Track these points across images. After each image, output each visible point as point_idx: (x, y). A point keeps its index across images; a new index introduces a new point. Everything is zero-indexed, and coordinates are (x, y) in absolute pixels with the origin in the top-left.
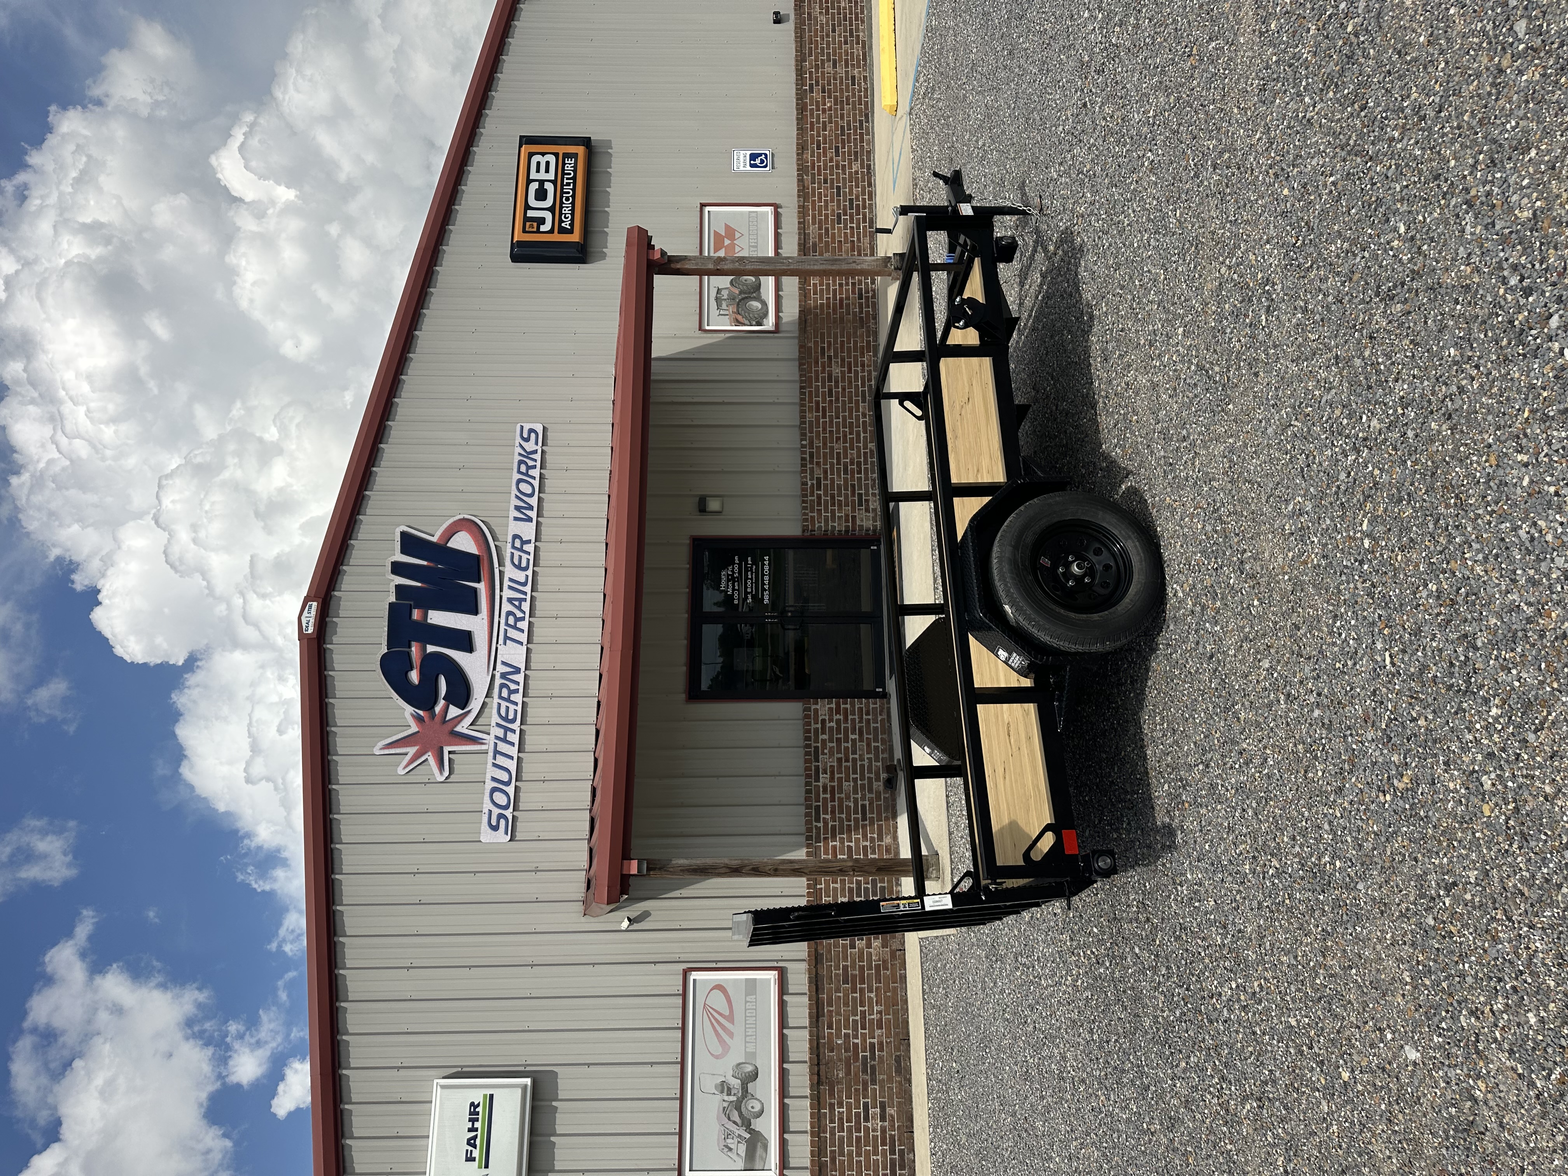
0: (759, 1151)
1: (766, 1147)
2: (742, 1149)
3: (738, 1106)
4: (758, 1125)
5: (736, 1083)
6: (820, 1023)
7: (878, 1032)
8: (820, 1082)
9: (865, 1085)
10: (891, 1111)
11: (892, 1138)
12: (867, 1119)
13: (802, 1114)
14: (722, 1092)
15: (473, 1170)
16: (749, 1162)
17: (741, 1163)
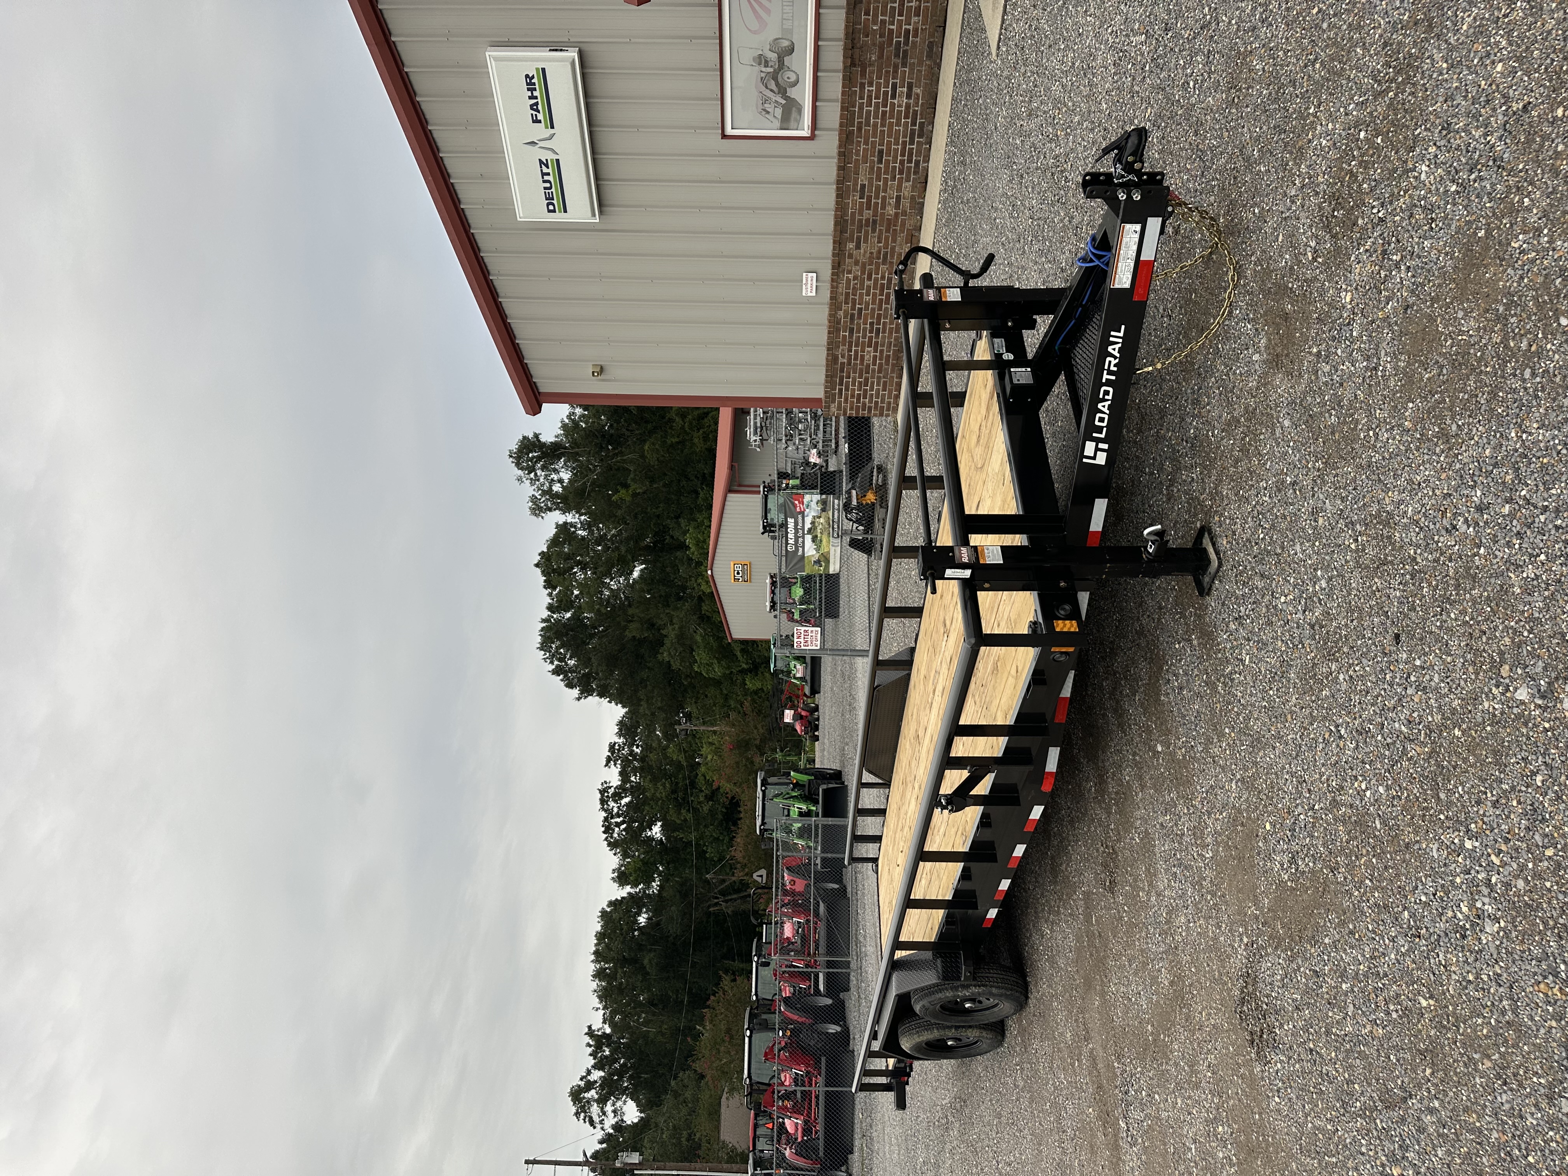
0: (794, 114)
1: (800, 110)
2: (779, 112)
3: (775, 76)
4: (793, 93)
5: (773, 56)
6: (857, 10)
7: (914, 19)
8: (853, 64)
9: (896, 67)
10: (917, 90)
11: (915, 112)
12: (894, 97)
13: (834, 86)
14: (760, 64)
15: (541, 131)
16: (785, 123)
17: (777, 124)
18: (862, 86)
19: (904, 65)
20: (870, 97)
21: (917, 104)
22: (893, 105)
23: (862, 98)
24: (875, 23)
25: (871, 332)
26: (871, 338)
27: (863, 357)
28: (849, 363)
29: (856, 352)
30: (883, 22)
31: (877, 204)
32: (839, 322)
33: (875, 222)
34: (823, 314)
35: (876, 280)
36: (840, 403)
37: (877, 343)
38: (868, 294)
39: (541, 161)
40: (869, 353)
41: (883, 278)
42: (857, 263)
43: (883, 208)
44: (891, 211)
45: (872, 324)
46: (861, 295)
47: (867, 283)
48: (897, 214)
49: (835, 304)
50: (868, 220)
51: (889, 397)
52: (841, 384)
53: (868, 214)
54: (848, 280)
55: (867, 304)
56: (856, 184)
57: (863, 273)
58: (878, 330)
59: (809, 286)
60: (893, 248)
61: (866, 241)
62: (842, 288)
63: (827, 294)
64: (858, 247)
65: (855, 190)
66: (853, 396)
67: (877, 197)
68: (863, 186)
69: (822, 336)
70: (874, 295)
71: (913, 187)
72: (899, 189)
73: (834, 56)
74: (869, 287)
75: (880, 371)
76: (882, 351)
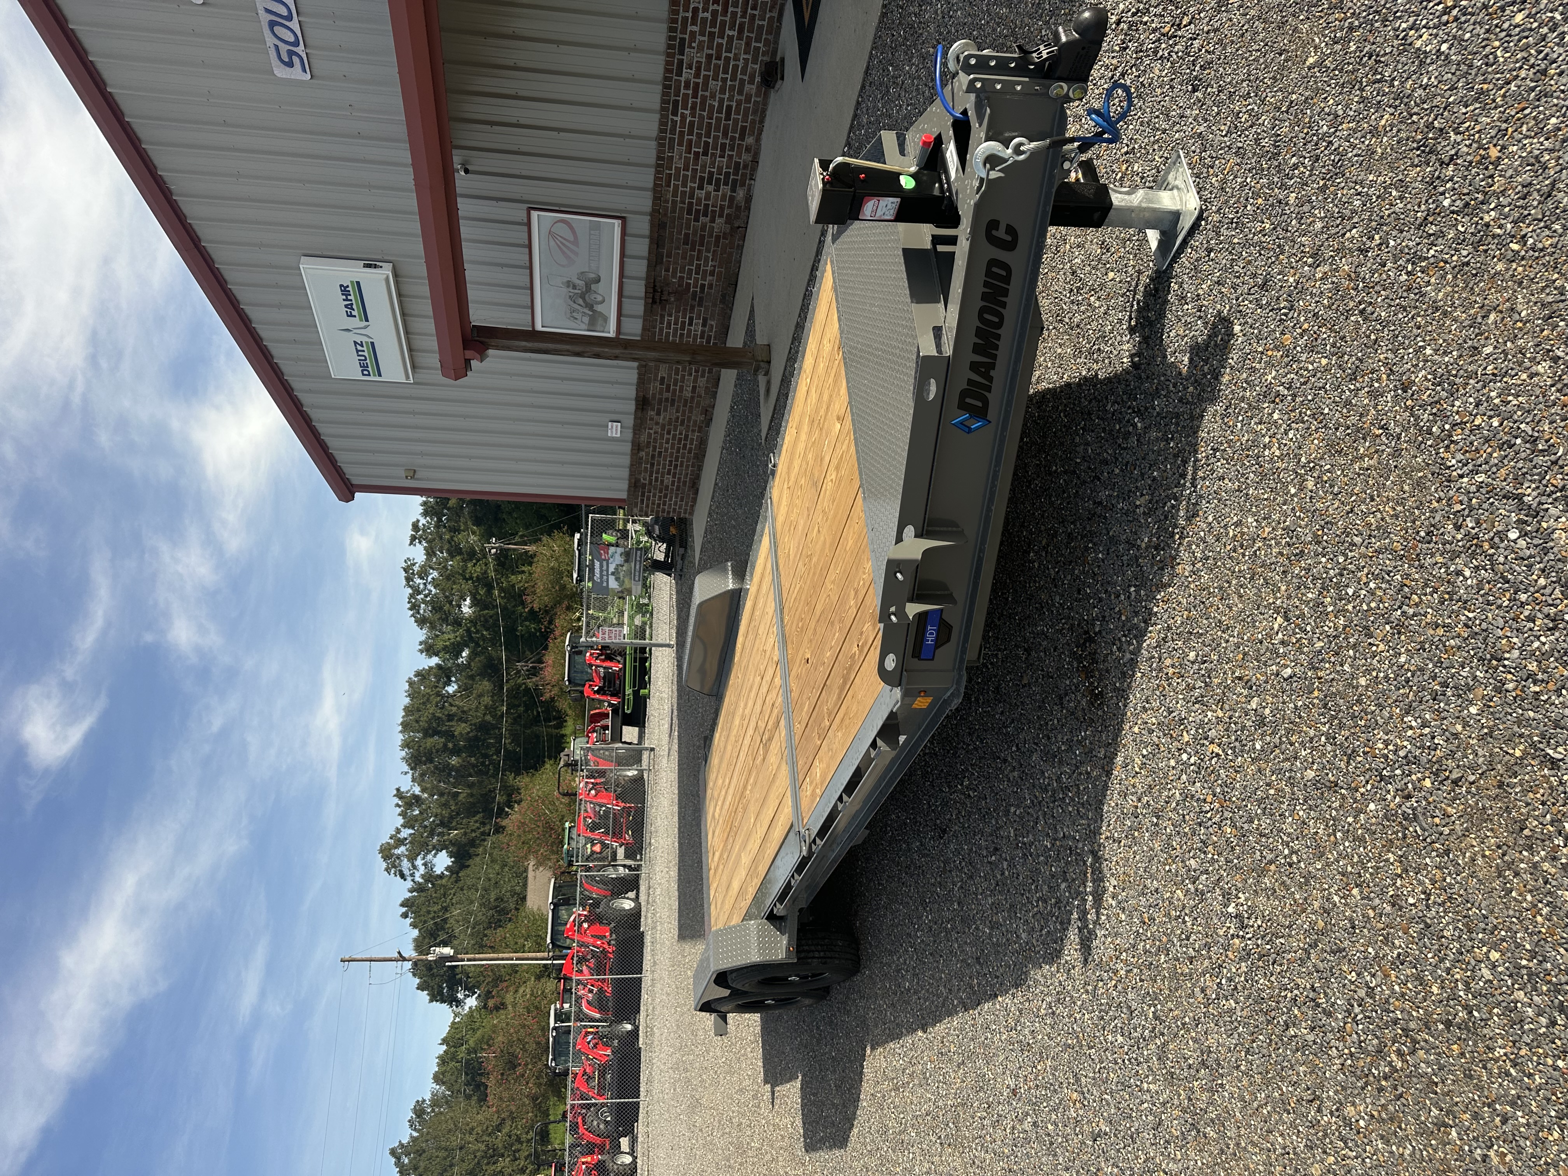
0: (600, 321)
1: (606, 319)
2: (586, 319)
3: (582, 296)
4: (599, 308)
5: (581, 283)
6: (658, 268)
7: (709, 278)
8: (654, 302)
9: (692, 308)
10: (709, 322)
11: (709, 337)
12: (690, 324)
13: (637, 307)
14: (568, 287)
15: (356, 322)
16: (592, 326)
17: (585, 327)
18: (662, 317)
19: (700, 305)
20: (669, 324)
21: (711, 331)
22: (689, 331)
23: (662, 323)
24: (674, 276)
25: (670, 465)
26: (669, 470)
27: (662, 481)
28: (650, 483)
29: (657, 478)
30: (681, 278)
31: (675, 390)
32: (641, 458)
33: (673, 401)
34: (627, 448)
35: (674, 436)
36: (642, 508)
37: (675, 474)
38: (667, 443)
39: (355, 343)
40: (668, 480)
41: (681, 434)
42: (657, 423)
43: (681, 390)
44: (688, 394)
45: (671, 462)
46: (661, 444)
47: (666, 436)
48: (692, 398)
49: (637, 447)
50: (667, 400)
51: (686, 505)
52: (643, 495)
53: (665, 395)
54: (650, 435)
55: (666, 450)
56: (656, 375)
57: (663, 429)
58: (676, 466)
59: (615, 430)
60: (689, 418)
61: (666, 410)
62: (644, 438)
63: (629, 435)
64: (659, 414)
65: (655, 380)
66: (653, 504)
67: (675, 385)
68: (663, 378)
69: (626, 461)
70: (673, 444)
71: (707, 381)
72: (695, 381)
73: (637, 288)
74: (668, 439)
75: (678, 489)
76: (679, 479)
